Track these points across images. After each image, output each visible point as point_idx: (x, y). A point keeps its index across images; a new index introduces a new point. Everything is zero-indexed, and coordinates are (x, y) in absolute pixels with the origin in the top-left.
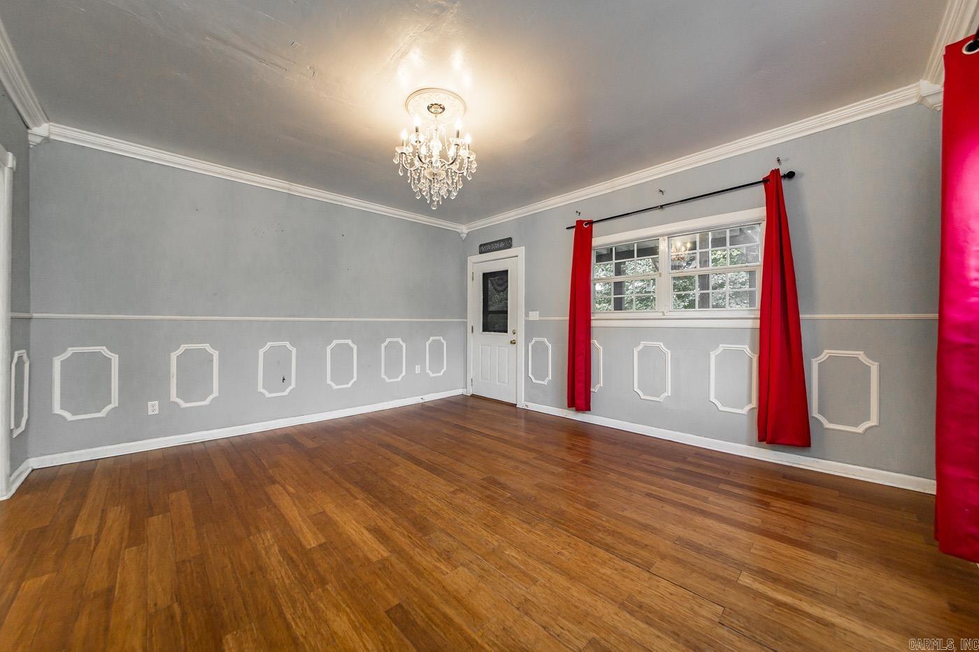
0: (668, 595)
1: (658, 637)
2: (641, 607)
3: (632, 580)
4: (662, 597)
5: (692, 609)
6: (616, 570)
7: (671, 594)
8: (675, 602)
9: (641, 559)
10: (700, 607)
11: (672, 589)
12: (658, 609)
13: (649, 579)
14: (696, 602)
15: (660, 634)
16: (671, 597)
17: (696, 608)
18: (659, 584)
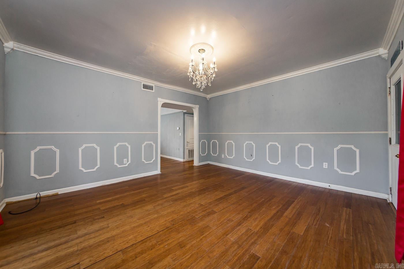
0: (105, 252)
1: (95, 241)
2: (108, 241)
3: (120, 243)
4: (106, 249)
5: (92, 257)
6: (129, 240)
7: (104, 253)
8: (100, 253)
9: (129, 251)
10: (90, 260)
11: (106, 255)
12: (103, 246)
13: (117, 249)
14: (93, 260)
15: (95, 242)
16: (104, 252)
17: (91, 259)
18: (112, 252)
